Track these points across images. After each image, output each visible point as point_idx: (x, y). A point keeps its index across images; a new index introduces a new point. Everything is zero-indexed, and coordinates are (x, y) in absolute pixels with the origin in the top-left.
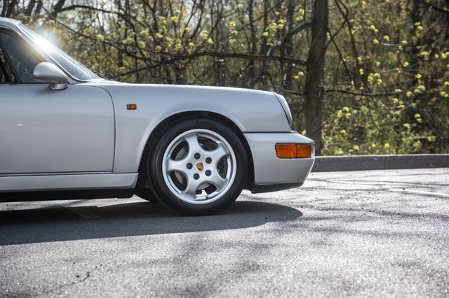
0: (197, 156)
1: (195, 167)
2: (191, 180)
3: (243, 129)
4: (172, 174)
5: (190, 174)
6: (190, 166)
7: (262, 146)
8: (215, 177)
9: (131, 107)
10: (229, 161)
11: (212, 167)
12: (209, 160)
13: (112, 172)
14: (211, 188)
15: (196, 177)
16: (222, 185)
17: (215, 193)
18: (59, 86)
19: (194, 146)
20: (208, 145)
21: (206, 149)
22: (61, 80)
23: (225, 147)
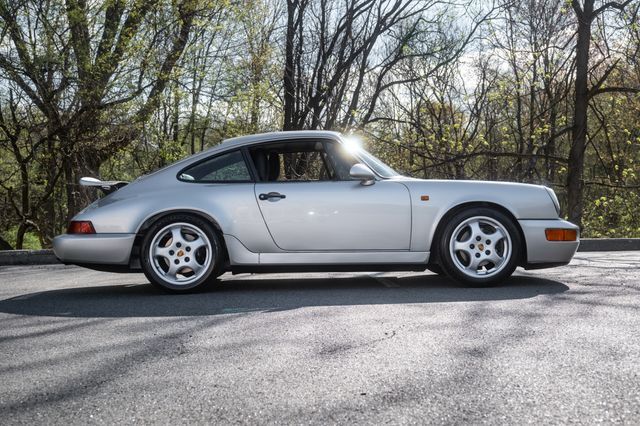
0: (479, 238)
1: (476, 247)
2: (473, 258)
3: (517, 217)
4: (458, 253)
5: (473, 253)
6: (472, 247)
7: (534, 230)
8: (493, 255)
9: (425, 198)
10: (505, 243)
11: (491, 248)
12: (488, 242)
13: (409, 250)
14: (490, 265)
15: (478, 255)
16: (499, 263)
17: (493, 269)
18: (369, 182)
19: (476, 230)
20: (487, 229)
21: (486, 233)
22: (371, 178)
23: (502, 231)
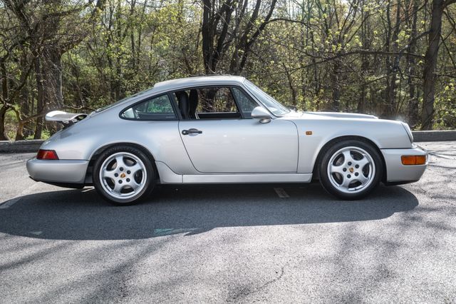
0: (350, 164)
1: (348, 170)
2: (345, 178)
3: (380, 147)
4: (334, 174)
5: (345, 175)
6: (345, 170)
7: (392, 157)
8: (361, 176)
9: (309, 133)
10: (370, 166)
11: (359, 171)
12: (357, 166)
13: (297, 173)
14: (358, 183)
15: (349, 176)
16: (365, 182)
17: (361, 186)
18: (265, 121)
19: (348, 157)
20: (357, 156)
21: (355, 159)
22: (267, 117)
23: (368, 158)
